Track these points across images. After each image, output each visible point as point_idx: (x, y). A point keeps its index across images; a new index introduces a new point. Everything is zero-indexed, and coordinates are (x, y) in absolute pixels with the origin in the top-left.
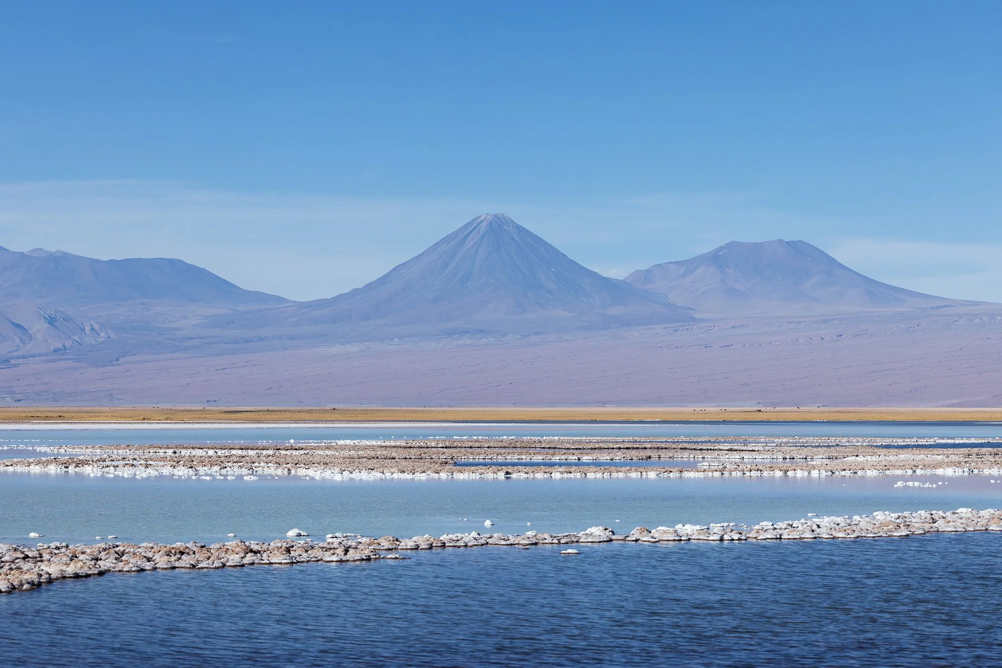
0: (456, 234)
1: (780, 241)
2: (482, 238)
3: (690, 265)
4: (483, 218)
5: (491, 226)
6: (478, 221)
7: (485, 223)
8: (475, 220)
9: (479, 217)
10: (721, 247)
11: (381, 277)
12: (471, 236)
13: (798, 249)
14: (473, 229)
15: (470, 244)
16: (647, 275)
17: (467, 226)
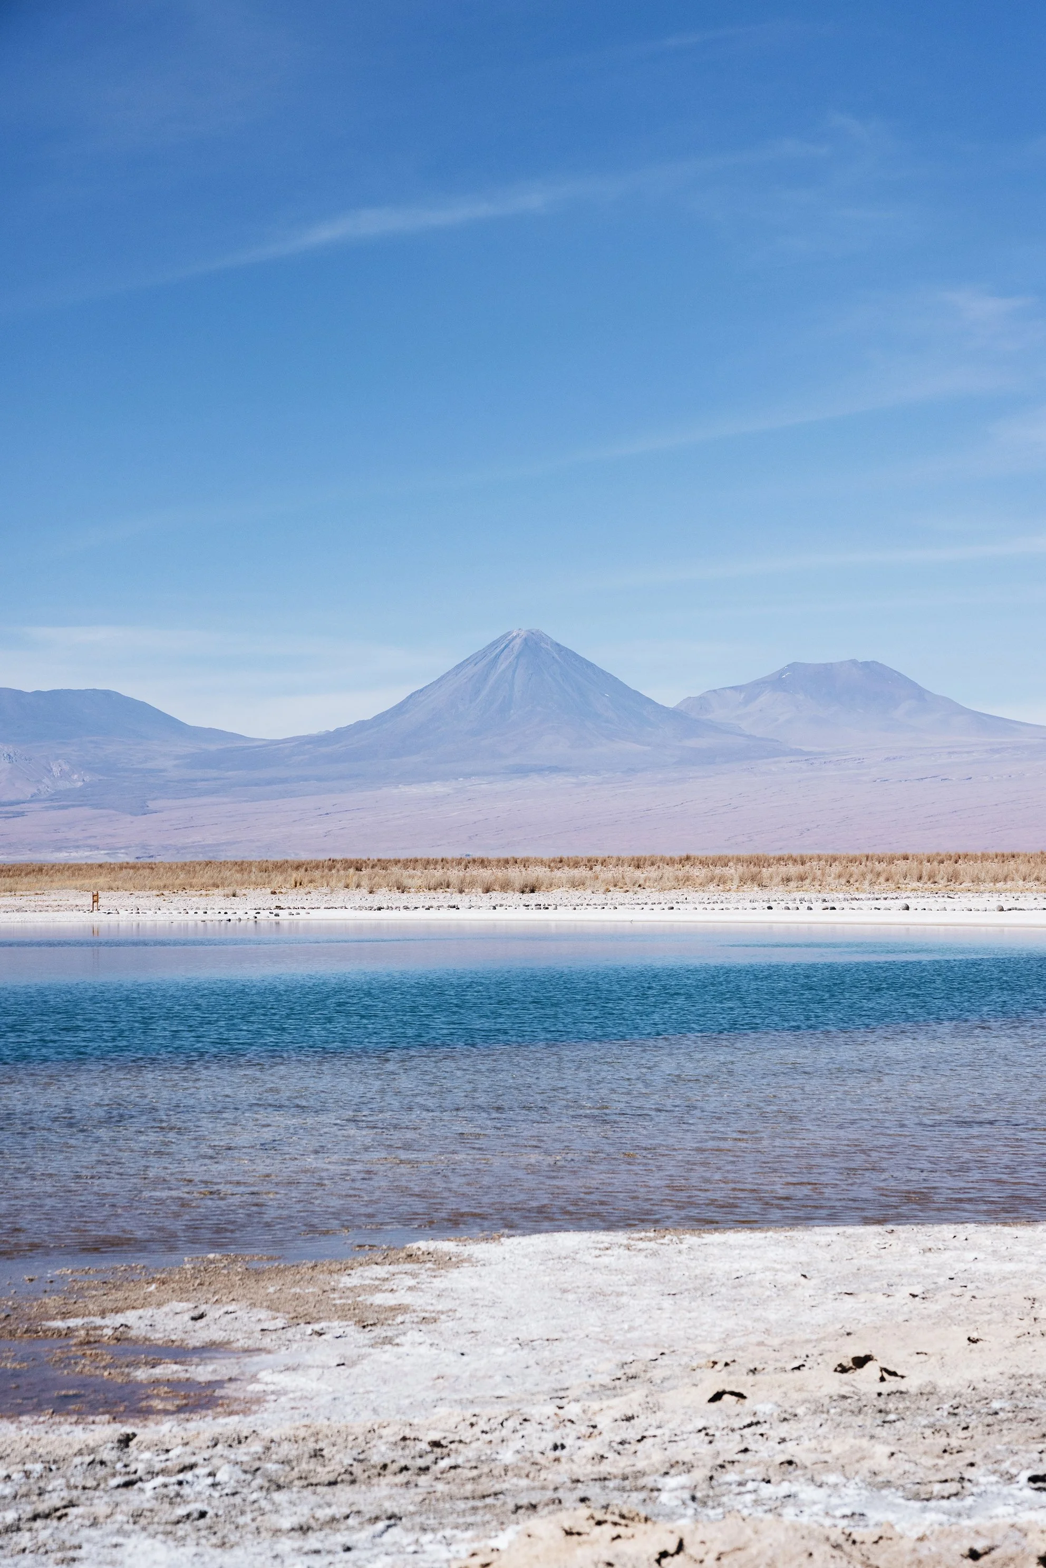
0: (483, 654)
1: (854, 662)
2: (518, 657)
3: (752, 690)
4: (514, 634)
5: (526, 644)
6: (510, 637)
7: (518, 641)
8: (505, 636)
9: (509, 633)
10: (782, 669)
11: (395, 707)
12: (503, 656)
13: (873, 670)
14: (506, 647)
15: (503, 667)
16: (702, 702)
17: (494, 644)
